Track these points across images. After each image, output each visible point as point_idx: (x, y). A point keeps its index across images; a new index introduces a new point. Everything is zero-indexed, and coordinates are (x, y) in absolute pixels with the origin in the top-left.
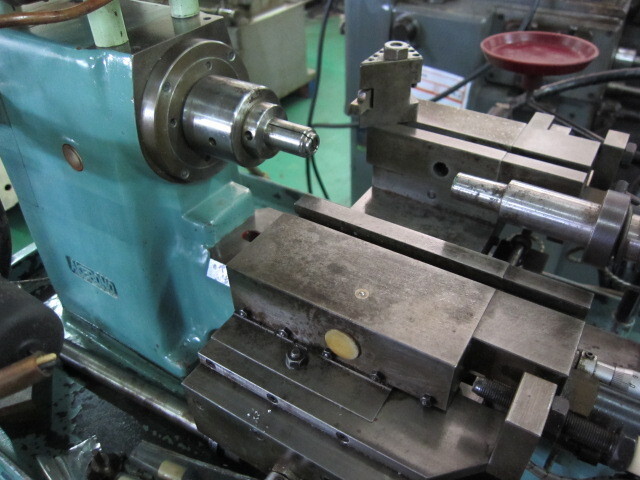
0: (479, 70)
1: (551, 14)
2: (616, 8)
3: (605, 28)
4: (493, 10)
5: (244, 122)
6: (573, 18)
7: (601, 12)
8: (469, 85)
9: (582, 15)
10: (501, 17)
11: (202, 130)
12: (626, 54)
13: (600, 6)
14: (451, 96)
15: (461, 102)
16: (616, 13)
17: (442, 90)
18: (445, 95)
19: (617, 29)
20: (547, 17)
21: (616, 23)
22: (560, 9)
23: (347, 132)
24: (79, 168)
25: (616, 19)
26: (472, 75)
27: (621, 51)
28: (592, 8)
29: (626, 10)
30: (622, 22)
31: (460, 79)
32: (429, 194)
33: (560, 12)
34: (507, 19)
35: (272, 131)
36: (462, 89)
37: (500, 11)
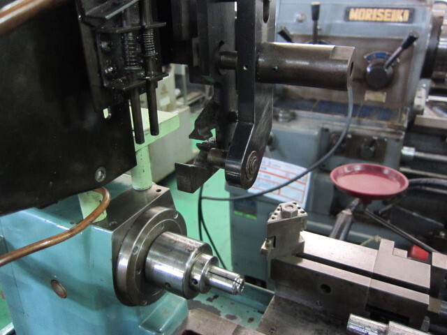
0: (316, 164)
1: (359, 128)
2: (400, 125)
3: (395, 136)
4: (321, 126)
5: (191, 269)
6: (373, 130)
7: (389, 127)
8: (309, 174)
9: (378, 129)
10: (327, 130)
11: (160, 274)
12: (408, 151)
13: (390, 123)
14: (299, 180)
15: (305, 184)
16: (400, 128)
17: (292, 177)
18: (295, 180)
19: (402, 137)
20: (357, 130)
21: (401, 134)
22: (364, 125)
23: (227, 203)
24: (64, 296)
25: (401, 131)
26: (312, 167)
27: (405, 148)
28: (384, 125)
29: (405, 125)
30: (404, 133)
31: (304, 170)
32: (317, 304)
33: (365, 127)
34: (331, 131)
35: (211, 276)
36: (305, 176)
37: (326, 126)
